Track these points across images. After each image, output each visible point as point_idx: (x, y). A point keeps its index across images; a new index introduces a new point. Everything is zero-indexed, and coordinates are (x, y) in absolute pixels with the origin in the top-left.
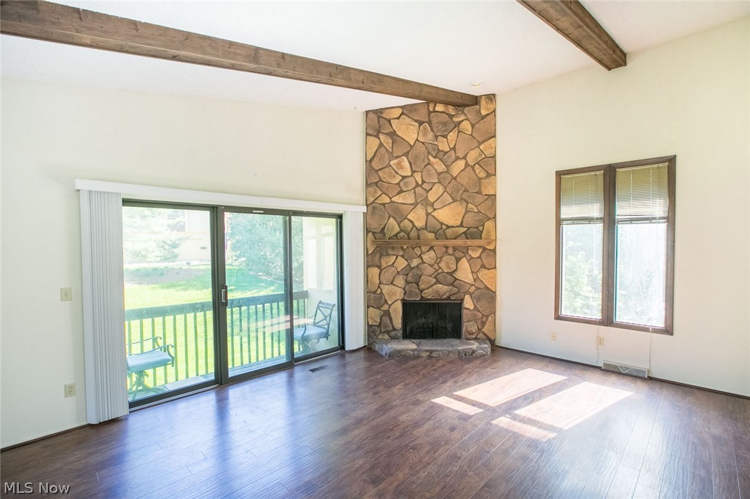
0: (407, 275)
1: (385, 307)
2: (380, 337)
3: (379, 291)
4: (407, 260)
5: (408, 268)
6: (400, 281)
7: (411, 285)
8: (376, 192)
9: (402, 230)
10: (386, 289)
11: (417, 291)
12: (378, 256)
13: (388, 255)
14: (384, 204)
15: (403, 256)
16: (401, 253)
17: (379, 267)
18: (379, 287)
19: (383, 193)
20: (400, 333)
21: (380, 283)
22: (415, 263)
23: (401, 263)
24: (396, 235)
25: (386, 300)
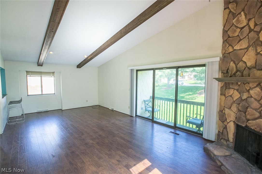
0: (239, 104)
1: (226, 123)
2: (222, 140)
3: (224, 112)
4: (240, 93)
5: (240, 100)
6: (234, 108)
7: (241, 112)
8: (226, 46)
9: (237, 71)
10: (227, 111)
11: (244, 118)
12: (224, 88)
13: (230, 88)
14: (229, 53)
15: (237, 90)
16: (236, 87)
17: (225, 95)
18: (224, 109)
19: (230, 45)
20: (232, 145)
21: (224, 107)
22: (245, 96)
23: (236, 95)
24: (235, 74)
25: (226, 119)
